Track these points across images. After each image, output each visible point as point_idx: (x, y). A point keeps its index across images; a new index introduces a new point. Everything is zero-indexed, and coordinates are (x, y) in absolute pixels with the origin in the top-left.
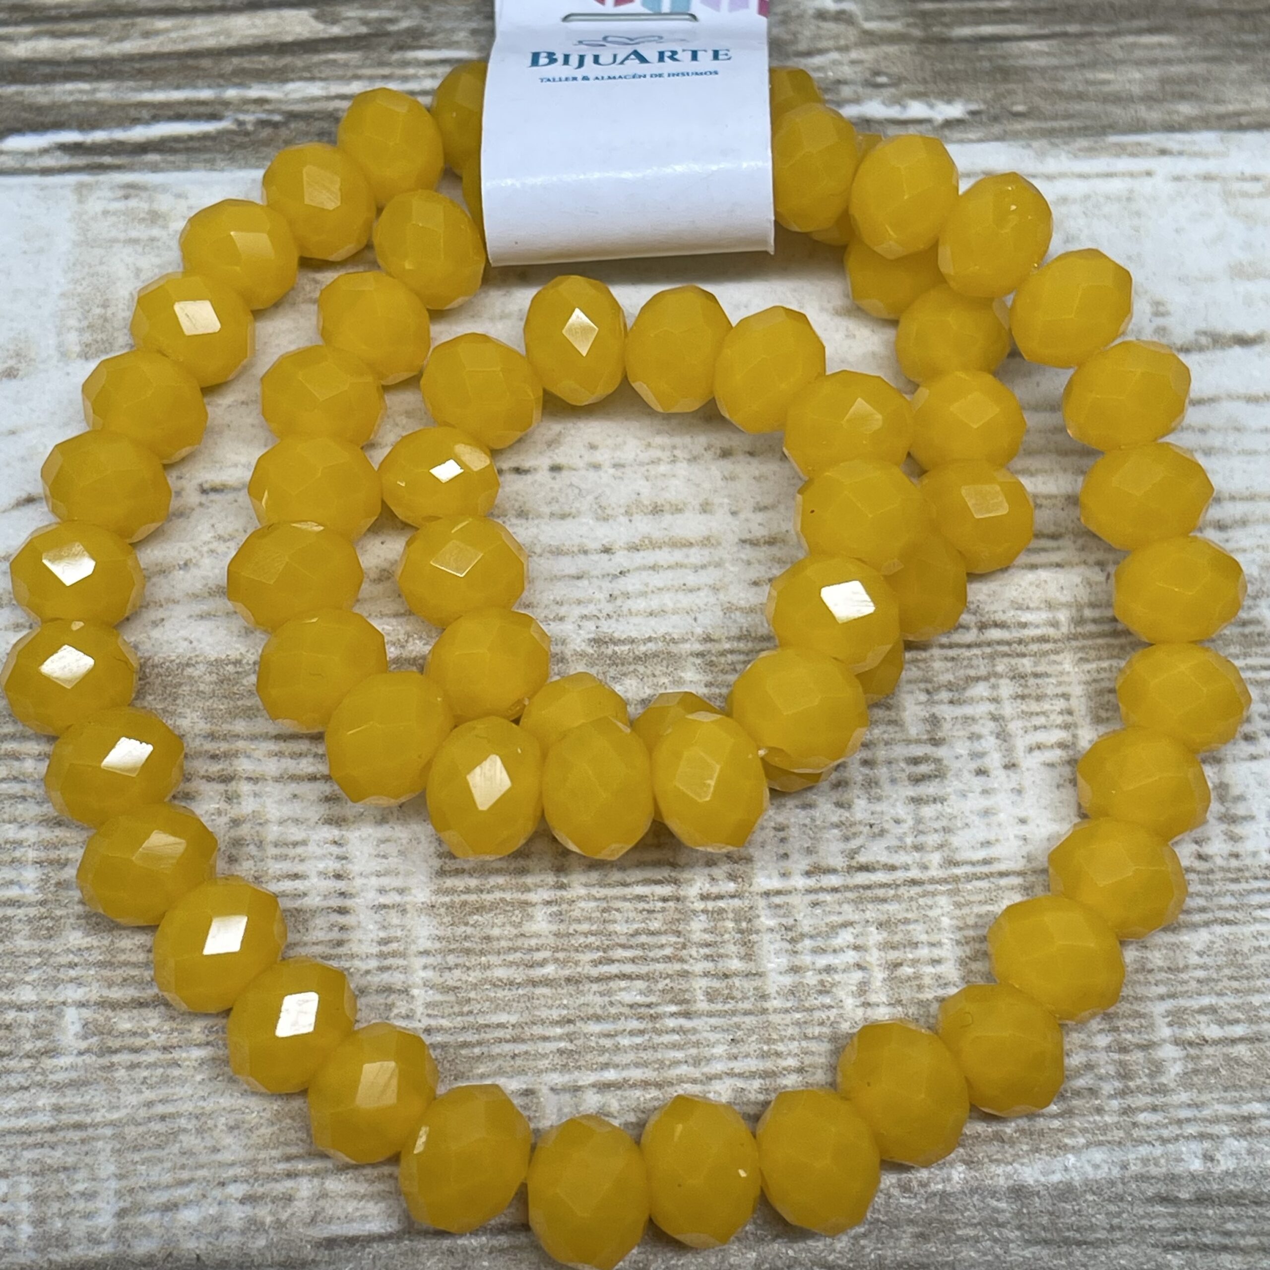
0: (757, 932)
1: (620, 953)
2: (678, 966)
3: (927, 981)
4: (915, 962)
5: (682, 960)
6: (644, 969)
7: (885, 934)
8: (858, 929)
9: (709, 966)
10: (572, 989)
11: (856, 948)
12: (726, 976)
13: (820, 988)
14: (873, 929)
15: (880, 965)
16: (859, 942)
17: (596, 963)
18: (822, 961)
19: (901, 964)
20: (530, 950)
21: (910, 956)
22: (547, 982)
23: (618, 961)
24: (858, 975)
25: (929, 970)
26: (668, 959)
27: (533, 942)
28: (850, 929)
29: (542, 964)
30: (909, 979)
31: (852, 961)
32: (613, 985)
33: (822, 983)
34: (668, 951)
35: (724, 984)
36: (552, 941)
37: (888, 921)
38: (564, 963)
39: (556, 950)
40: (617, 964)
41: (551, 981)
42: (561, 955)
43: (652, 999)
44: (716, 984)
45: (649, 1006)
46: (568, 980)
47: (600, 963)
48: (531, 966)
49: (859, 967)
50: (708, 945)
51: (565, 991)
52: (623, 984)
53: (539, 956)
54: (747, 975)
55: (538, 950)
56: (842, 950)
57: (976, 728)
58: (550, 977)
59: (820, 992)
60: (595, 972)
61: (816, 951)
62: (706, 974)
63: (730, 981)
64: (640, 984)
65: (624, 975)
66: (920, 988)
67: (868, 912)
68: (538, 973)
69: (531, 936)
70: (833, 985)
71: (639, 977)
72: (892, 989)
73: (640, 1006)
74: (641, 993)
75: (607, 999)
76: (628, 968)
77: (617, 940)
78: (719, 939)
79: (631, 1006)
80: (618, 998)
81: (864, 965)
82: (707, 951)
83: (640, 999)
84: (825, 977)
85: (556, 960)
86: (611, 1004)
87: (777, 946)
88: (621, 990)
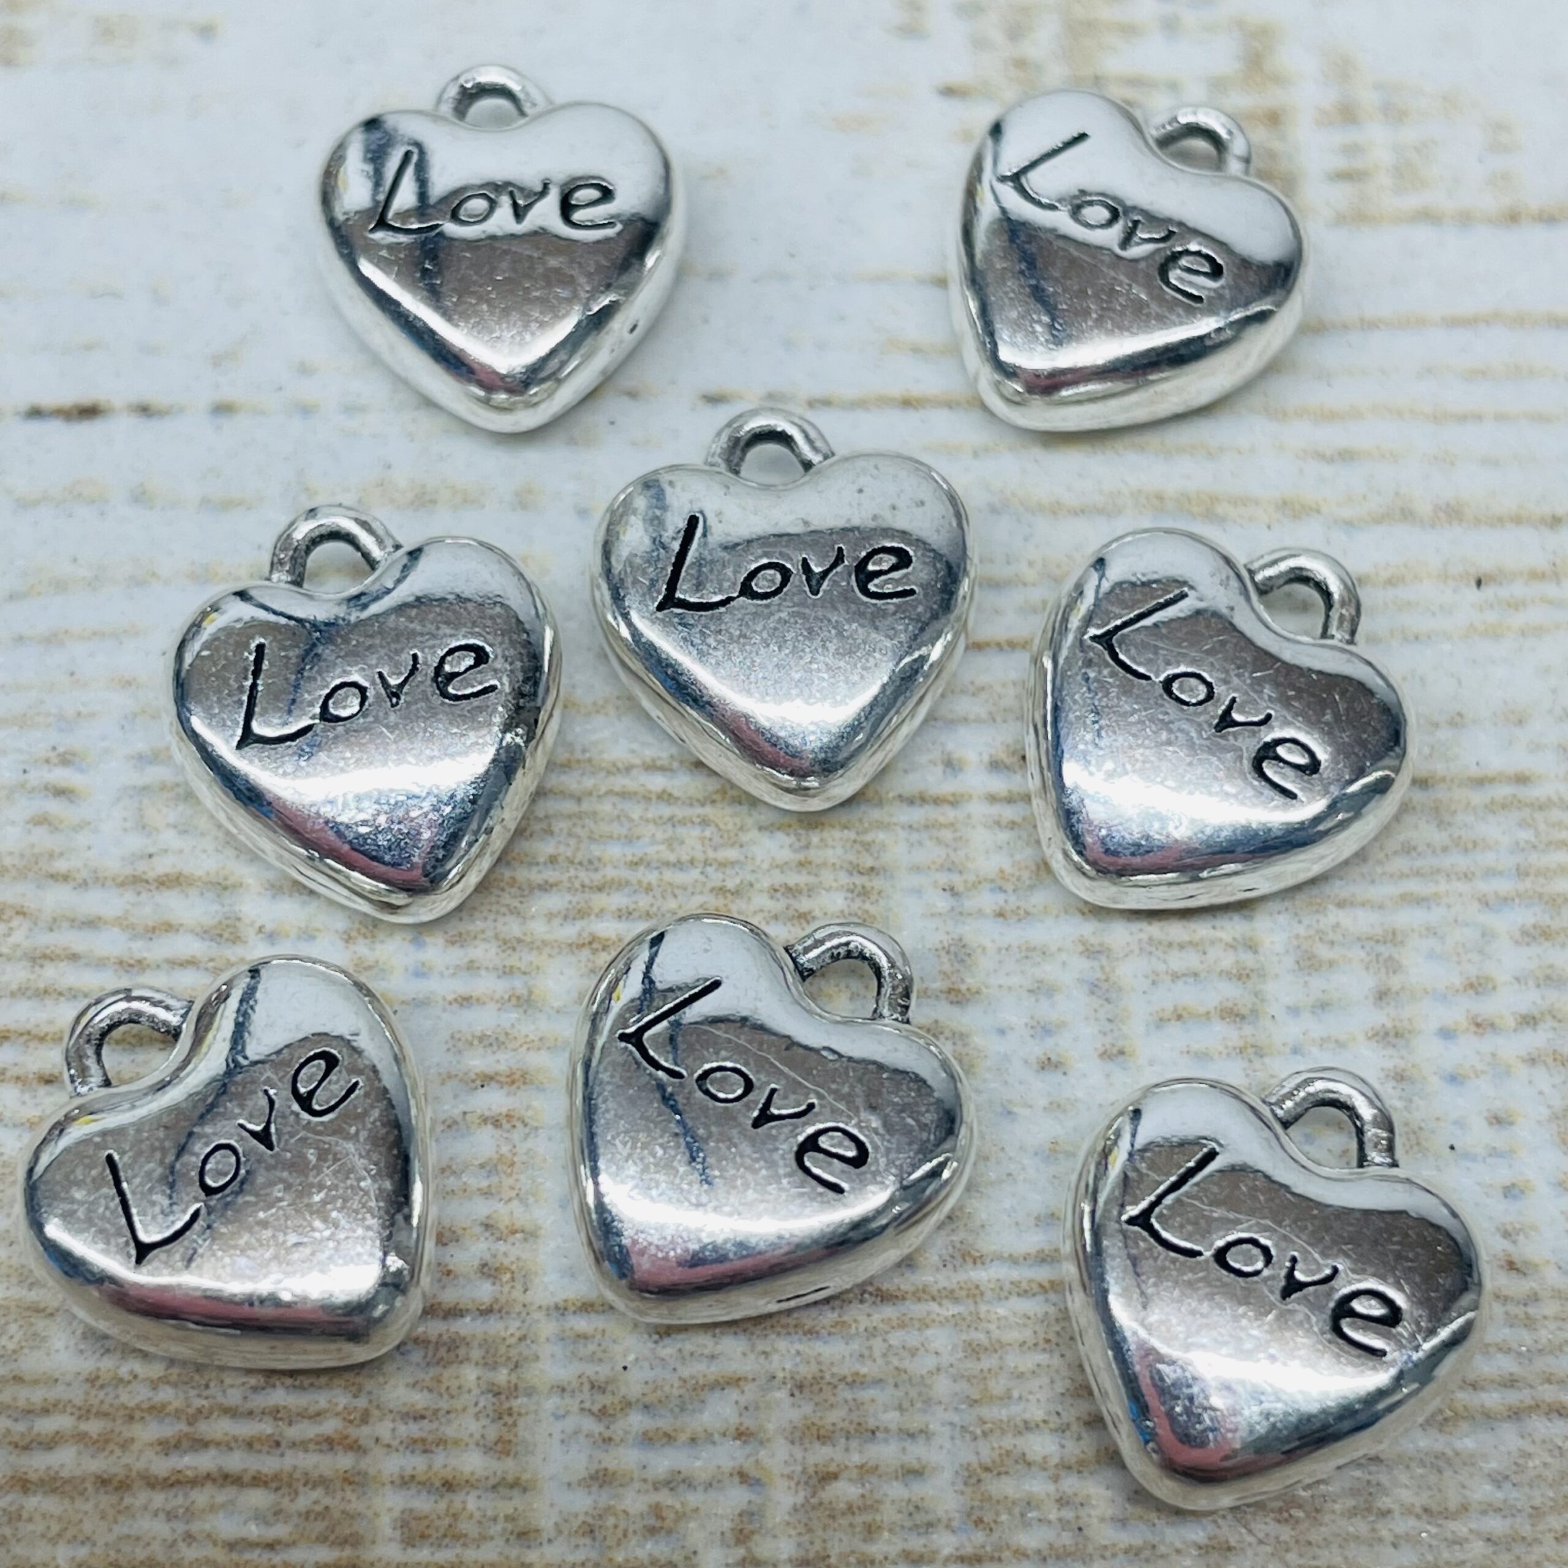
0: (530, 1392)
1: (220, 1427)
2: (345, 1461)
3: (888, 1514)
4: (866, 1471)
5: (355, 1447)
6: (269, 1464)
7: (808, 1408)
8: (750, 1392)
9: (416, 1463)
10: (106, 1500)
11: (742, 1435)
12: (449, 1486)
13: (652, 1521)
14: (782, 1395)
15: (790, 1477)
16: (749, 1422)
17: (167, 1447)
18: (663, 1462)
19: (835, 1476)
20: (28, 1412)
21: (856, 1458)
22: (53, 1484)
23: (218, 1444)
24: (737, 1497)
25: (896, 1491)
26: (329, 1444)
27: (37, 1396)
28: (733, 1394)
29: (50, 1443)
30: (850, 1509)
31: (728, 1464)
32: (201, 1497)
33: (657, 1510)
34: (330, 1426)
35: (442, 1505)
36: (77, 1395)
37: (817, 1380)
38: (101, 1444)
39: (85, 1413)
40: (212, 1452)
41: (66, 1482)
42: (93, 1427)
43: (280, 1531)
44: (423, 1504)
45: (271, 1546)
46: (103, 1482)
47: (177, 1446)
48: (26, 1448)
49: (743, 1477)
50: (419, 1417)
51: (88, 1506)
52: (221, 1497)
53: (47, 1426)
54: (494, 1487)
55: (46, 1411)
56: (710, 1438)
57: (1049, 971)
58: (65, 1474)
59: (652, 1531)
60: (162, 1466)
61: (648, 1440)
62: (406, 1482)
63: (457, 1499)
64: (258, 1498)
65: (226, 1477)
66: (871, 1531)
67: (775, 1357)
68: (38, 1463)
69: (36, 1382)
70: (681, 1517)
71: (258, 1481)
72: (810, 1530)
73: (252, 1545)
74: (259, 1517)
75: (181, 1527)
76: (236, 1462)
77: (220, 1399)
78: (444, 1404)
79: (232, 1546)
80: (207, 1527)
81: (754, 1473)
82: (414, 1429)
83: (253, 1531)
84: (665, 1498)
85: (81, 1438)
86: (189, 1537)
87: (570, 1423)
88: (213, 1508)
